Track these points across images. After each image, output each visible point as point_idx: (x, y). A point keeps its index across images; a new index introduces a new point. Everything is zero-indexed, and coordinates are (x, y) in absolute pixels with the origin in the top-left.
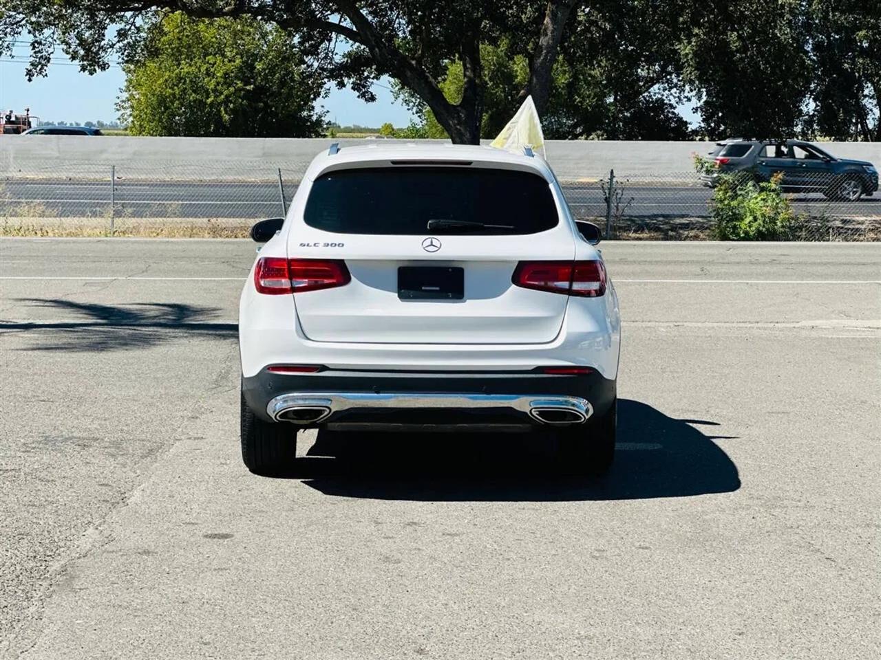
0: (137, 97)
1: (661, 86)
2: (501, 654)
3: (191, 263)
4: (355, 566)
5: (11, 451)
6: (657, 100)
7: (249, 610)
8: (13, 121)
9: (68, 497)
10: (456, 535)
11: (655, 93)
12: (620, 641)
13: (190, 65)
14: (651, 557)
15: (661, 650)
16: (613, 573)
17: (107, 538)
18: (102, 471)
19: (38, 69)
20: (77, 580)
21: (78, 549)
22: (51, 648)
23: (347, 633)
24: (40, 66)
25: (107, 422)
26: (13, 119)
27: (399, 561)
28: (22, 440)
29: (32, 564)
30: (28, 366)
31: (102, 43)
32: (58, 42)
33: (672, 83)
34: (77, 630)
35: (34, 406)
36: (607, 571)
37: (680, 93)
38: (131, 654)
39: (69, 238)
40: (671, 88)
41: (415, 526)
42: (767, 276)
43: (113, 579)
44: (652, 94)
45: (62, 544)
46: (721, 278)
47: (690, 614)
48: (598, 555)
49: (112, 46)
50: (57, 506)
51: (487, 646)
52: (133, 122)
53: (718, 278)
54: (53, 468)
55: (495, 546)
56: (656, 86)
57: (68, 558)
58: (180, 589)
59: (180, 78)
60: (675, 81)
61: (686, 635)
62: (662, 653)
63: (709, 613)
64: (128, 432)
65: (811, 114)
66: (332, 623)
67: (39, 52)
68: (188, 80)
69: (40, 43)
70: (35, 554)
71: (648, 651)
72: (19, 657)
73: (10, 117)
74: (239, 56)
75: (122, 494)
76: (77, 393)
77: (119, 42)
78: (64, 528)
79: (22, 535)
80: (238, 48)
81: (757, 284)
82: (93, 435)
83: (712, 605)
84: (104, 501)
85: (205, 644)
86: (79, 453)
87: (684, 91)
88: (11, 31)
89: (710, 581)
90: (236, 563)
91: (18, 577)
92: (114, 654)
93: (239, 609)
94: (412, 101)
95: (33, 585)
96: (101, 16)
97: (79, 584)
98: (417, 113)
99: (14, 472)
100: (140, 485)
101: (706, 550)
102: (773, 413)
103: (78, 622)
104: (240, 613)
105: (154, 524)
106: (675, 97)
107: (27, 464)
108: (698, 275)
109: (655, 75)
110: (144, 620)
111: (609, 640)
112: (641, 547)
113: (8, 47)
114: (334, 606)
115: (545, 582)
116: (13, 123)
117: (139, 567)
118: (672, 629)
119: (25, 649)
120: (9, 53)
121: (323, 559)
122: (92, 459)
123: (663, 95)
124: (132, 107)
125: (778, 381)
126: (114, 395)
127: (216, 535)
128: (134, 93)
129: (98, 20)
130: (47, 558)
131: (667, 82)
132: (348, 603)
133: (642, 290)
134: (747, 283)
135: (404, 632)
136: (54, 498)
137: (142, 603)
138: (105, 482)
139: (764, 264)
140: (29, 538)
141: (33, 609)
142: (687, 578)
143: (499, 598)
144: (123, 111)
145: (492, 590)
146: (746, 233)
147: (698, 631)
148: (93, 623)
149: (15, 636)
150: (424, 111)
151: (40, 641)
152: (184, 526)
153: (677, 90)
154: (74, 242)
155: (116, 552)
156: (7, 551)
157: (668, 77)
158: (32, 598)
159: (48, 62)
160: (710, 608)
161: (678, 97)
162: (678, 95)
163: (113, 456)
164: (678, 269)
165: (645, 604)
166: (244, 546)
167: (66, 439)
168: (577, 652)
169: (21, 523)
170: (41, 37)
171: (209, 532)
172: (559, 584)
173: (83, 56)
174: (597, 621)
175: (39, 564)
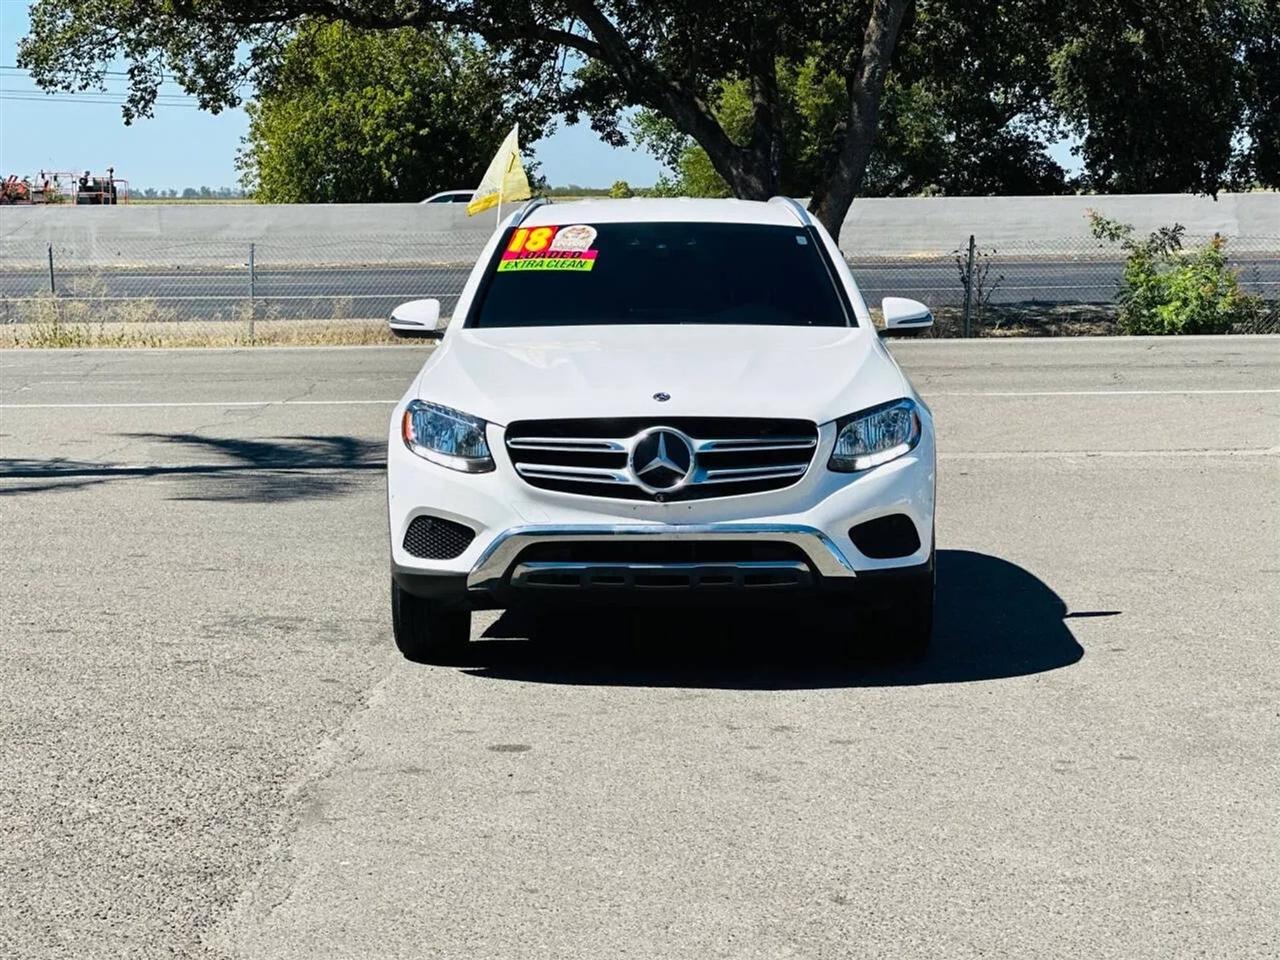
0: (266, 148)
1: (1024, 117)
2: (957, 904)
3: (372, 380)
4: (715, 786)
5: (186, 635)
6: (1018, 138)
7: (581, 847)
8: (90, 187)
9: (283, 697)
10: (850, 742)
11: (1016, 127)
12: (1125, 885)
13: (342, 101)
14: (1141, 770)
15: (1189, 896)
16: (1092, 792)
17: (352, 751)
18: (321, 661)
19: (140, 106)
20: (327, 808)
21: (317, 767)
22: (315, 899)
23: (728, 877)
24: (142, 102)
25: (310, 597)
26: (90, 183)
27: (775, 780)
28: (200, 622)
29: (257, 788)
30: (173, 524)
31: (231, 68)
32: (168, 67)
33: (1039, 111)
34: (345, 875)
35: (200, 576)
36: (1081, 790)
37: (1052, 127)
38: (430, 906)
39: (190, 349)
40: (1038, 120)
41: (786, 731)
42: (1214, 383)
43: (378, 805)
44: (1011, 129)
45: (292, 760)
46: (1145, 388)
47: (1219, 847)
48: (1062, 768)
49: (245, 72)
50: (272, 710)
51: (935, 893)
52: (261, 185)
53: (1139, 388)
54: (253, 659)
55: (910, 756)
56: (1017, 118)
57: (305, 779)
58: (475, 819)
59: (327, 120)
60: (1044, 109)
61: (1219, 876)
62: (1191, 901)
63: (1245, 846)
64: (342, 610)
65: (1246, 153)
66: (703, 862)
67: (140, 82)
68: (338, 123)
69: (142, 70)
70: (258, 774)
71: (1169, 899)
72: (271, 912)
73: (86, 181)
74: (409, 87)
75: (357, 693)
76: (254, 559)
77: (254, 65)
78: (290, 739)
79: (234, 749)
80: (408, 73)
81: (1199, 396)
82: (295, 615)
83: (1248, 835)
84: (334, 702)
85: (532, 892)
86: (282, 638)
87: (1058, 123)
88: (100, 54)
89: (1236, 802)
90: (545, 783)
91: (242, 804)
92: (405, 905)
93: (566, 844)
94: (662, 147)
95: (266, 815)
96: (228, 30)
97: (332, 812)
98: (669, 163)
99: (199, 664)
100: (378, 682)
101: (1220, 760)
102: (1267, 571)
103: (343, 863)
104: (570, 850)
105: (414, 732)
106: (1044, 132)
107: (214, 654)
108: (1110, 384)
109: (1015, 101)
110: (436, 861)
111: (1109, 884)
112: (1122, 757)
113: (97, 77)
114: (700, 839)
115: (995, 805)
116: (90, 189)
117: (410, 790)
118: (1197, 868)
119: (278, 902)
120: (99, 84)
121: (667, 778)
122: (303, 646)
123: (1027, 130)
124: (259, 163)
125: (1264, 528)
126: (307, 561)
127: (505, 746)
128: (263, 142)
129: (224, 35)
130: (276, 779)
131: (1032, 111)
132: (720, 836)
133: (1031, 407)
134: (1185, 395)
135: (809, 875)
136: (264, 698)
137: (427, 838)
138: (330, 677)
139: (1206, 366)
140: (244, 752)
141: (274, 848)
142: (1202, 799)
143: (935, 828)
144: (246, 170)
145: (921, 817)
146: (1172, 324)
147: (1236, 869)
148: (365, 865)
149: (258, 883)
150: (679, 160)
151: (296, 891)
152: (456, 735)
153: (1048, 121)
154: (201, 354)
155: (372, 770)
156: (218, 770)
157: (1035, 104)
158: (269, 832)
159: (154, 97)
160: (1245, 839)
161: (1050, 132)
162: (1049, 129)
163: (331, 641)
164: (1078, 375)
165: (1150, 834)
166: (550, 760)
167: (259, 621)
168: (1066, 899)
169: (228, 732)
170: (145, 60)
171: (495, 743)
172: (1016, 809)
173: (203, 88)
174: (1086, 858)
175: (267, 787)
